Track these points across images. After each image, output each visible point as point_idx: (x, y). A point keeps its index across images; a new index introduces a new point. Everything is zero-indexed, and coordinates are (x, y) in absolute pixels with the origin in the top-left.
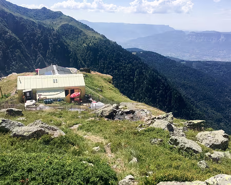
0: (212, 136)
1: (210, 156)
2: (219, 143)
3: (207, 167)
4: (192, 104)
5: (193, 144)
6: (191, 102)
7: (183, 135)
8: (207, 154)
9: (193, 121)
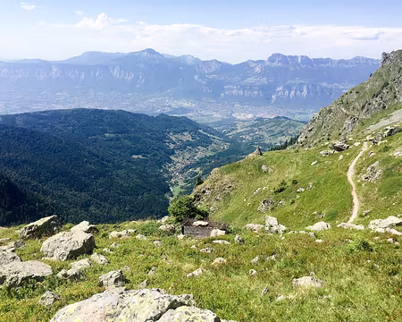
0: (66, 239)
1: (65, 275)
2: (81, 245)
3: (55, 299)
4: (35, 191)
5: (35, 268)
6: (33, 186)
7: (14, 258)
8: (60, 275)
9: (35, 223)
